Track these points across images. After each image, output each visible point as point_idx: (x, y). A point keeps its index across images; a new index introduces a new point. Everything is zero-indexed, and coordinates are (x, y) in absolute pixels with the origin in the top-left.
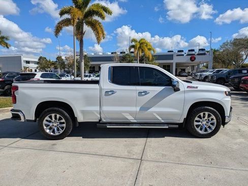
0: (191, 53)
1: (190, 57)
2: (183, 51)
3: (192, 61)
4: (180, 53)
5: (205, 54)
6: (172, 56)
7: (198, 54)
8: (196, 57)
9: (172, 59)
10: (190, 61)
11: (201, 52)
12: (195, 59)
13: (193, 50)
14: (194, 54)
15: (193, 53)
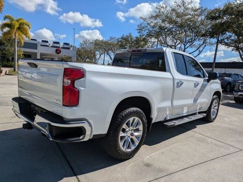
0: (56, 45)
1: (55, 49)
2: (47, 42)
3: (58, 53)
4: (44, 44)
5: (69, 48)
6: (36, 45)
7: (63, 48)
8: (62, 50)
9: (36, 48)
10: (55, 53)
11: (66, 46)
12: (60, 51)
13: (58, 43)
14: (59, 47)
15: (58, 45)
